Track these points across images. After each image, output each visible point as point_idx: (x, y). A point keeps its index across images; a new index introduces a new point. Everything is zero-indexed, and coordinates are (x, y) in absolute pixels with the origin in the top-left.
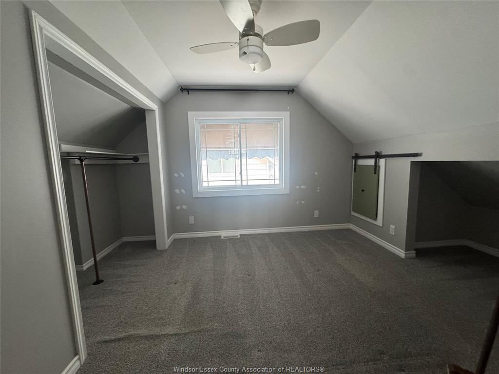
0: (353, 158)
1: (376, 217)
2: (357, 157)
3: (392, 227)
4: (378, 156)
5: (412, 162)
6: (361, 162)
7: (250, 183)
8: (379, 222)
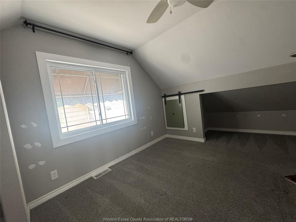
0: (163, 97)
1: (183, 126)
2: (165, 96)
3: (194, 128)
4: (180, 94)
5: (199, 94)
6: (168, 99)
7: (109, 121)
8: (186, 128)
